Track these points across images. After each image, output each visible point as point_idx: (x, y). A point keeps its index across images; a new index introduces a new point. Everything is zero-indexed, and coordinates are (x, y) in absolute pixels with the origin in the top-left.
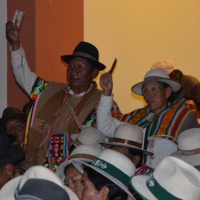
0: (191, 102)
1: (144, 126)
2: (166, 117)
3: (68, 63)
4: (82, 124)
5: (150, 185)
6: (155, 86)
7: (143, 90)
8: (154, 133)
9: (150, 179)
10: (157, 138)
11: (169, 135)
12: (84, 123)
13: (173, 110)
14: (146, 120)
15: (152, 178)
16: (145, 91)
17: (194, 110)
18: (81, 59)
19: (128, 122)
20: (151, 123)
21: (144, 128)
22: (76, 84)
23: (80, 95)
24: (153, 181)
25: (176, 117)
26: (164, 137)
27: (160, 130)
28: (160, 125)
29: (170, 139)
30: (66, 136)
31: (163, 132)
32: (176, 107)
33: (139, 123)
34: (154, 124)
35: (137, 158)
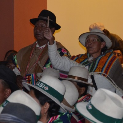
0: (119, 52)
1: (86, 65)
2: (102, 60)
3: (34, 25)
4: (44, 67)
5: (89, 109)
6: (95, 38)
7: (87, 40)
8: (94, 70)
9: (89, 105)
10: (95, 74)
11: (103, 73)
12: (45, 66)
13: (106, 56)
14: (88, 61)
15: (90, 104)
16: (87, 41)
17: (120, 57)
18: (42, 21)
19: (75, 60)
20: (91, 63)
21: (86, 66)
22: (39, 38)
23: (42, 46)
24: (91, 105)
25: (109, 61)
26: (100, 74)
27: (97, 68)
28: (97, 66)
29: (104, 75)
30: (32, 75)
31: (99, 70)
32: (109, 54)
33: (83, 63)
34: (93, 64)
35: (83, 89)
